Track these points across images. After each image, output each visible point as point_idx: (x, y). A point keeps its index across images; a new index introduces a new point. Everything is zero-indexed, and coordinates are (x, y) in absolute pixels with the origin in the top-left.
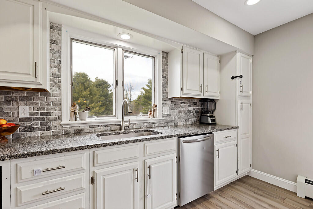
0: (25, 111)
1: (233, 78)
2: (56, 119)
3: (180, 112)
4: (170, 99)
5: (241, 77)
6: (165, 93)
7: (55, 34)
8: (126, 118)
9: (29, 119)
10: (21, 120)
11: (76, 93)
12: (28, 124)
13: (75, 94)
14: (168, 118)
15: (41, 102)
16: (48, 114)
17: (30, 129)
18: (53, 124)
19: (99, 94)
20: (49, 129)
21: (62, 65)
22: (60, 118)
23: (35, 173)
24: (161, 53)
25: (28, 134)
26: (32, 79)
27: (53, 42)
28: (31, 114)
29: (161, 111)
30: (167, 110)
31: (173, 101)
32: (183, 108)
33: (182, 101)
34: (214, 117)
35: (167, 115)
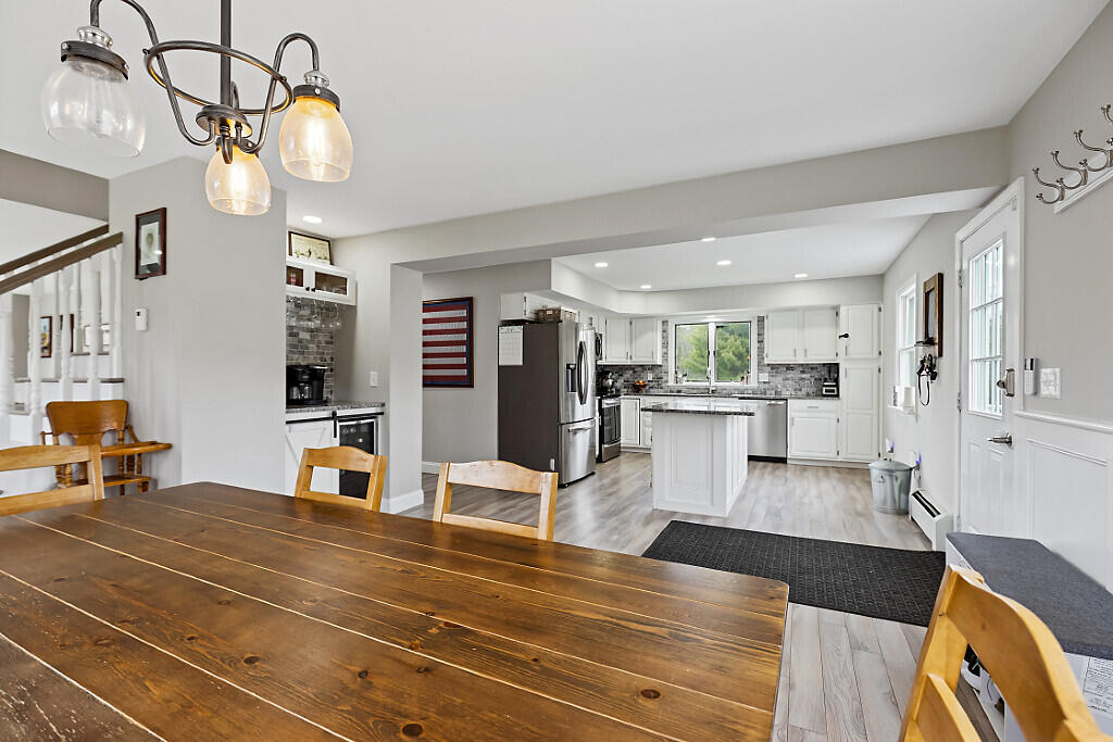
0: (650, 377)
1: (840, 337)
2: (665, 382)
3: (786, 379)
4: (769, 365)
5: (846, 336)
6: (762, 358)
7: (665, 326)
9: (651, 381)
12: (651, 384)
14: (766, 386)
15: (657, 370)
16: (661, 378)
17: (652, 388)
18: (664, 385)
20: (662, 388)
21: (669, 345)
22: (668, 381)
24: (756, 318)
26: (655, 359)
27: (664, 332)
28: (653, 379)
29: (755, 379)
30: (765, 377)
31: (773, 367)
32: (790, 374)
33: (789, 367)
34: (836, 386)
35: (764, 383)
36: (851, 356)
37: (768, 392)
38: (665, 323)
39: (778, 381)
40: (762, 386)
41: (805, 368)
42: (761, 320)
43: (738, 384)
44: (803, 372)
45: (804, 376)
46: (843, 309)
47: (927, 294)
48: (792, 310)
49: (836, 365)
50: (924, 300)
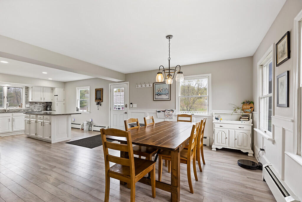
1: (55, 96)
4: (30, 102)
5: (57, 95)
6: (27, 100)
14: (28, 108)
24: (25, 87)
29: (24, 106)
30: (28, 106)
32: (36, 105)
33: (36, 103)
34: (51, 108)
35: (28, 107)
36: (58, 100)
37: (29, 110)
39: (32, 107)
40: (27, 108)
41: (40, 103)
42: (27, 88)
43: (18, 108)
44: (40, 104)
45: (40, 105)
46: (56, 89)
47: (97, 91)
48: (41, 87)
49: (51, 103)
50: (95, 92)
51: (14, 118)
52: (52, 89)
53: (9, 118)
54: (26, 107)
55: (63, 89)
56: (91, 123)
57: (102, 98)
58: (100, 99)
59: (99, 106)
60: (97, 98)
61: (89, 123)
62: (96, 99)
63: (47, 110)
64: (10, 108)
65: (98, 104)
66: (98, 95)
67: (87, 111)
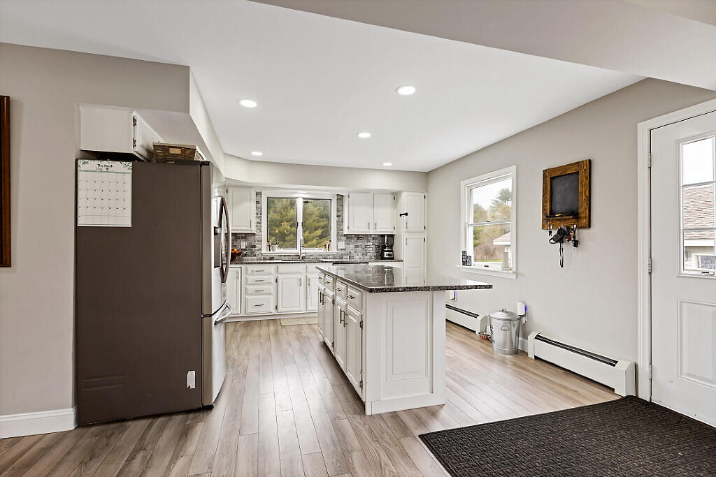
0: (243, 245)
1: (401, 215)
2: (258, 250)
3: (357, 246)
4: (345, 235)
5: (406, 214)
6: (340, 230)
7: (259, 198)
8: (303, 251)
9: (245, 250)
10: (242, 249)
11: (276, 212)
12: (245, 252)
13: (275, 214)
14: (343, 252)
15: (251, 239)
16: (254, 246)
17: (246, 255)
18: (257, 253)
19: (317, 213)
20: (255, 255)
21: (262, 216)
22: (261, 250)
23: (252, 271)
24: (336, 196)
25: (245, 258)
26: (249, 228)
27: (257, 202)
28: (246, 247)
29: (336, 246)
30: (342, 245)
31: (348, 237)
32: (360, 243)
33: (359, 237)
34: (392, 251)
35: (342, 249)
36: (409, 229)
37: (344, 257)
38: (258, 194)
39: (351, 248)
40: (340, 252)
41: (368, 238)
42: (340, 198)
43: (322, 251)
44: (368, 241)
45: (368, 244)
46: (404, 195)
47: (552, 179)
48: (366, 192)
49: (392, 236)
50: (544, 183)
51: (309, 276)
52: (395, 196)
53: (299, 276)
54: (338, 249)
55: (423, 195)
56: (524, 320)
57: (583, 211)
58: (575, 215)
59: (568, 246)
60: (552, 213)
61: (516, 322)
62: (550, 216)
63: (383, 258)
64: (307, 251)
65: (561, 237)
66: (557, 198)
67: (506, 267)
